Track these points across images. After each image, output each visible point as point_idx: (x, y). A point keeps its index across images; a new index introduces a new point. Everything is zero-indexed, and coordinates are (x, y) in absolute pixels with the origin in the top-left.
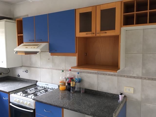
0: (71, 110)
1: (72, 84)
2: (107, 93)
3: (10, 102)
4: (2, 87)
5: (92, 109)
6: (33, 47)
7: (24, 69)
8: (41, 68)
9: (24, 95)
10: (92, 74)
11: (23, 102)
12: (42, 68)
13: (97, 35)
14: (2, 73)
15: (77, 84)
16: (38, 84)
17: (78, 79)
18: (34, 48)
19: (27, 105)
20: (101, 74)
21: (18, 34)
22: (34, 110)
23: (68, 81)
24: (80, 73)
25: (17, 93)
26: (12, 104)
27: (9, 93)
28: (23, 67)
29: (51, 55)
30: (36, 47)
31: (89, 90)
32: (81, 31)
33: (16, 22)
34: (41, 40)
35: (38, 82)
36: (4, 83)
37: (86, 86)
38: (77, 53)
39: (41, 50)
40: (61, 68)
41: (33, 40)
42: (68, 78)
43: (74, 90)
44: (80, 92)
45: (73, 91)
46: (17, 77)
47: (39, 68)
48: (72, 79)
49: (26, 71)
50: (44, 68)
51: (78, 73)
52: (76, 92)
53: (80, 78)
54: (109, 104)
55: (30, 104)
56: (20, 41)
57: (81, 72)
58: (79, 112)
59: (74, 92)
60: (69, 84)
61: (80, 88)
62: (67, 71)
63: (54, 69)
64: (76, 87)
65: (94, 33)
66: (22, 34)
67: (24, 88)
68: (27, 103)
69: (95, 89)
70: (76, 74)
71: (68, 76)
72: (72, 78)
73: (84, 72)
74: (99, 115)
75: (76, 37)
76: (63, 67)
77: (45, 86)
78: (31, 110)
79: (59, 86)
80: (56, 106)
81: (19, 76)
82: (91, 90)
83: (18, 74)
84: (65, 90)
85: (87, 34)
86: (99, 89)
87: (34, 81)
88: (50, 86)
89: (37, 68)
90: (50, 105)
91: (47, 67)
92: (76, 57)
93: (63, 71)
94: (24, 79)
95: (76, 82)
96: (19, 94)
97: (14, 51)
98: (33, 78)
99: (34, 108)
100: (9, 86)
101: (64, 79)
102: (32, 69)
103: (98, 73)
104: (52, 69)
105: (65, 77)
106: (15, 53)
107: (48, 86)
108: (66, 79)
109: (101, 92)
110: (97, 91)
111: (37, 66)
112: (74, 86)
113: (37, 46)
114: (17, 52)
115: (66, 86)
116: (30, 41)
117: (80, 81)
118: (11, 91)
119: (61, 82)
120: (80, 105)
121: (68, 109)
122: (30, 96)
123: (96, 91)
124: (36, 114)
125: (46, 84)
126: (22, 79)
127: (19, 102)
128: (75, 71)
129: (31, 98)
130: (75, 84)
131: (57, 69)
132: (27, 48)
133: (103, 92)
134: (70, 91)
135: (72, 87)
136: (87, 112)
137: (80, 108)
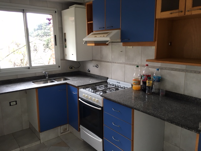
0: (142, 111)
1: (148, 82)
2: (198, 98)
3: (79, 98)
4: (72, 81)
5: (171, 115)
6: (102, 35)
7: (94, 63)
8: (112, 62)
9: (92, 91)
10: (178, 71)
11: (91, 98)
12: (114, 63)
13: (187, 13)
14: (73, 68)
15: (155, 84)
16: (108, 81)
17: (156, 78)
18: (104, 36)
19: (95, 101)
20: (191, 72)
21: (88, 22)
22: (102, 108)
23: (143, 79)
24: (160, 70)
25: (85, 88)
26: (81, 99)
27: (78, 87)
28: (93, 61)
29: (123, 46)
30: (105, 35)
31: (172, 92)
32: (163, 10)
33: (86, 7)
34: (112, 27)
35: (108, 79)
36: (74, 77)
37: (168, 87)
38: (156, 42)
39: (111, 38)
40: (136, 63)
41: (104, 28)
42: (144, 75)
43: (151, 91)
44: (159, 94)
45: (149, 92)
46: (87, 72)
47: (110, 62)
48: (148, 77)
49: (97, 66)
50: (116, 63)
51: (158, 70)
52: (154, 94)
53: (160, 76)
54: (197, 112)
55: (98, 100)
56: (90, 30)
57: (162, 69)
58: (152, 116)
59: (151, 93)
60: (144, 83)
61: (159, 89)
62: (144, 66)
63: (127, 64)
64: (153, 87)
65: (182, 12)
66: (92, 21)
67: (94, 84)
68: (95, 99)
69: (181, 92)
70: (155, 70)
71: (143, 72)
72: (149, 75)
73: (166, 69)
74: (179, 123)
75: (156, 19)
76: (138, 61)
77: (117, 84)
78: (99, 108)
79: (132, 85)
80: (125, 106)
81: (89, 71)
82: (174, 93)
83: (89, 69)
84: (139, 90)
85: (171, 13)
86: (186, 93)
87: (105, 77)
88: (122, 84)
89: (108, 62)
90: (119, 103)
91: (119, 62)
92: (155, 47)
93: (138, 66)
94: (94, 75)
95: (154, 81)
96: (88, 89)
97: (83, 41)
98: (104, 74)
99: (102, 106)
100: (78, 81)
101: (139, 77)
102: (103, 63)
103: (187, 71)
104: (125, 64)
105: (140, 75)
106: (84, 43)
107: (119, 85)
108: (141, 77)
109: (188, 96)
110: (184, 95)
111: (108, 60)
112: (151, 85)
113: (107, 34)
114: (86, 42)
115: (141, 85)
116: (100, 29)
117: (160, 80)
118: (80, 85)
119: (135, 80)
120: (155, 109)
121: (139, 110)
122: (98, 93)
123: (181, 95)
124: (104, 112)
125: (117, 82)
126: (92, 75)
127: (87, 97)
128: (154, 67)
129: (100, 95)
130: (153, 84)
131: (131, 65)
132: (96, 37)
133: (192, 97)
134: (146, 92)
135: (148, 86)
136: (163, 117)
137: (154, 111)
